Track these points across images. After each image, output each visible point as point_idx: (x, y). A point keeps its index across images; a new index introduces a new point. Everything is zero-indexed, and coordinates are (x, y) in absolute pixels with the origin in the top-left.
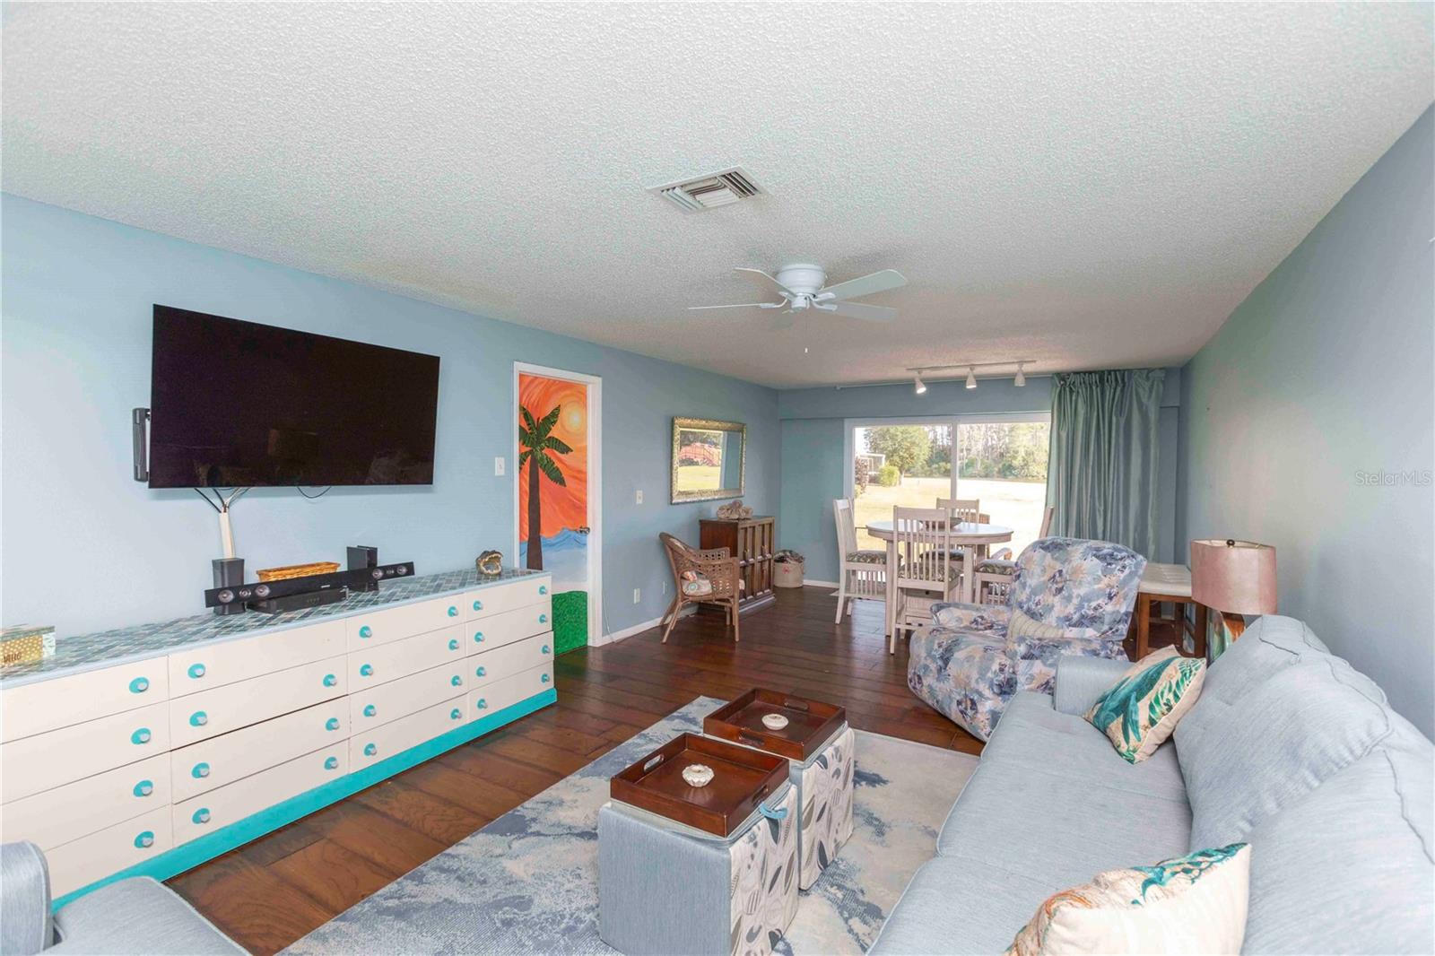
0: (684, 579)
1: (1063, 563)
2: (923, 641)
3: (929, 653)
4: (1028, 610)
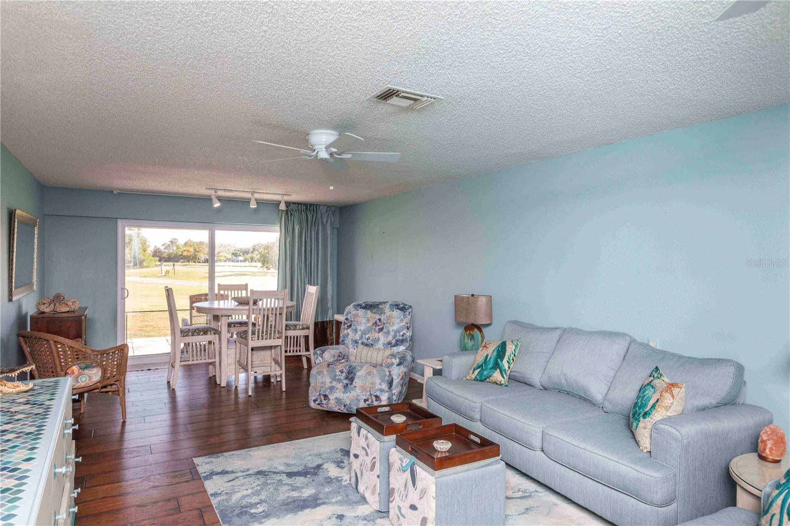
1: (380, 315)
2: (325, 373)
3: (334, 378)
4: (363, 343)
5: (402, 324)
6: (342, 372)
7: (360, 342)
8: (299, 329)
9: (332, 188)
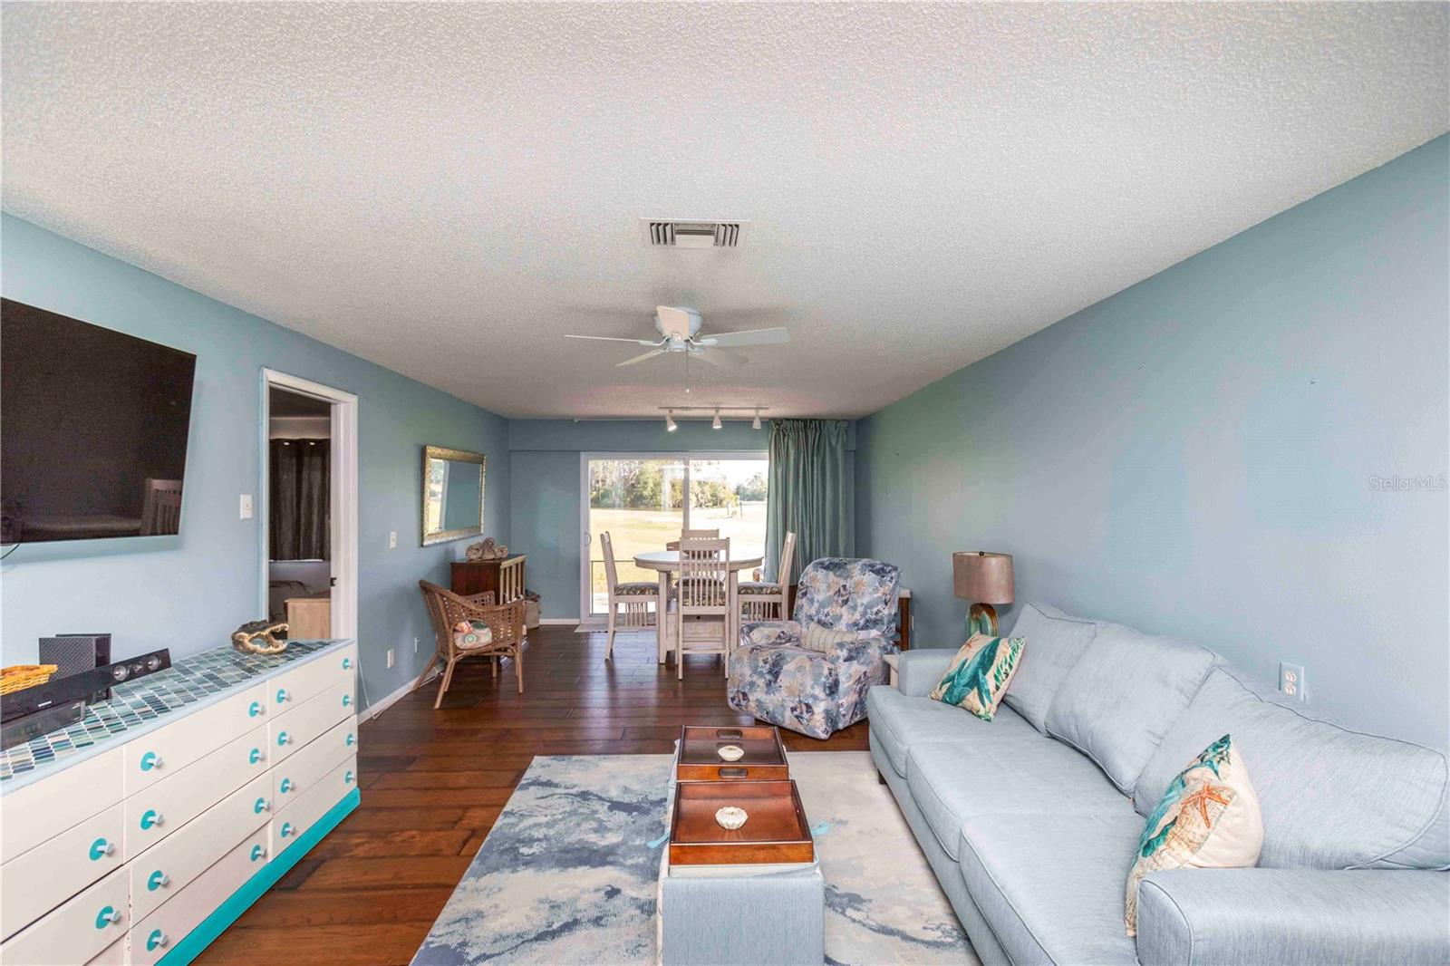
0: (457, 631)
1: (845, 579)
2: (745, 660)
3: (755, 671)
4: (819, 622)
5: (875, 596)
6: (765, 662)
7: (816, 619)
8: (766, 594)
9: (688, 391)
